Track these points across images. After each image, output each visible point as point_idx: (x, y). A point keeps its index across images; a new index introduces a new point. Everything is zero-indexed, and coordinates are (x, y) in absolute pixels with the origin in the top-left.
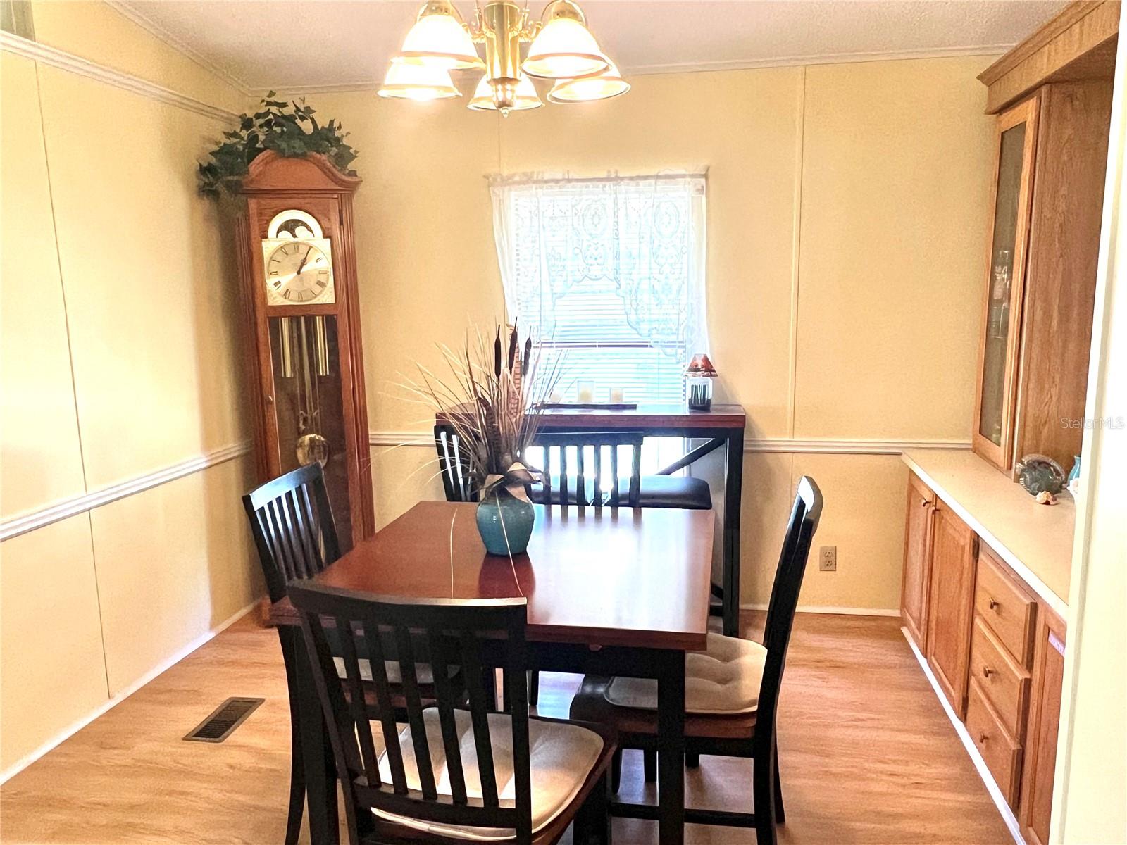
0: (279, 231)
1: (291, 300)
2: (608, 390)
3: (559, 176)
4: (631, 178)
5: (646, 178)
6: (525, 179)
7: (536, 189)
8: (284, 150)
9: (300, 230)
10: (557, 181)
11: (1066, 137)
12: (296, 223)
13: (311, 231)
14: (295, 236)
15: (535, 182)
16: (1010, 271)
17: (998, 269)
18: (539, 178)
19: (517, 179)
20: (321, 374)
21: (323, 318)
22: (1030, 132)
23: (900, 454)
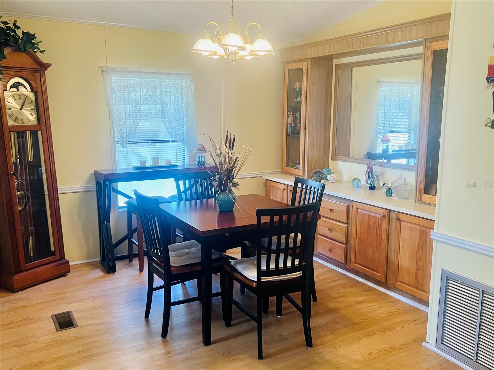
0: (11, 88)
1: (18, 123)
2: (164, 160)
3: (136, 70)
4: (166, 74)
5: (172, 74)
6: (121, 70)
7: (127, 74)
8: (21, 48)
9: (21, 88)
10: (136, 72)
11: (315, 75)
12: (20, 84)
13: (26, 89)
14: (18, 90)
15: (126, 72)
16: (300, 114)
17: (289, 113)
18: (128, 70)
19: (118, 69)
20: (30, 160)
21: (30, 132)
22: (305, 72)
23: (261, 177)
